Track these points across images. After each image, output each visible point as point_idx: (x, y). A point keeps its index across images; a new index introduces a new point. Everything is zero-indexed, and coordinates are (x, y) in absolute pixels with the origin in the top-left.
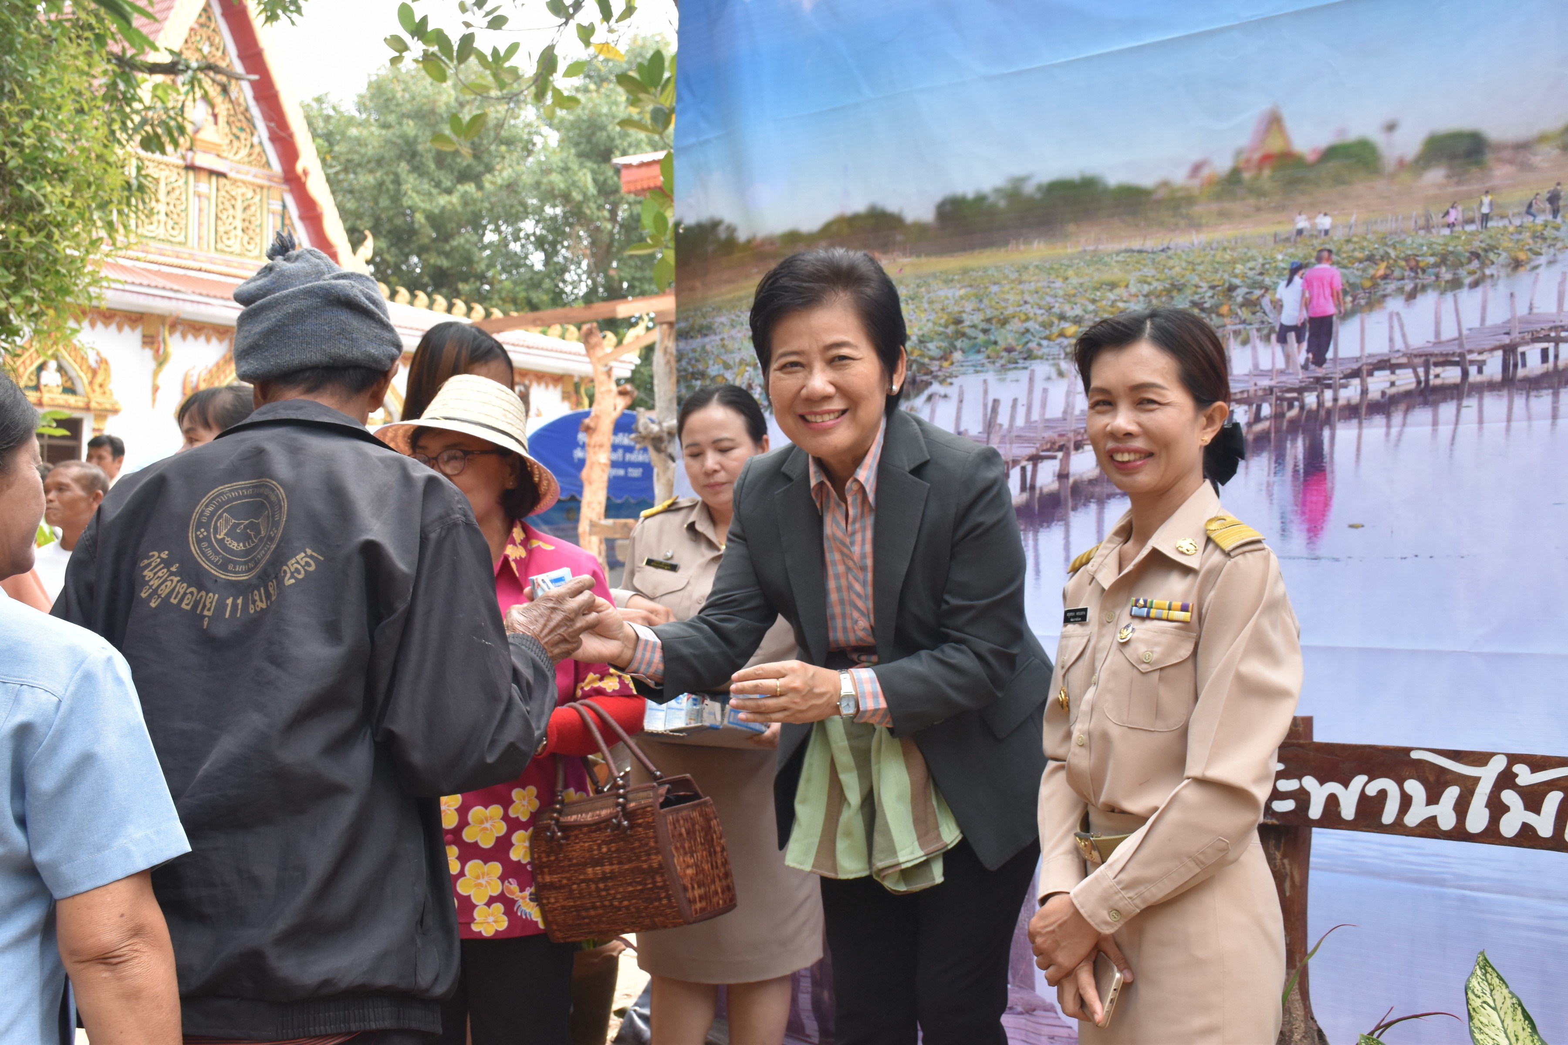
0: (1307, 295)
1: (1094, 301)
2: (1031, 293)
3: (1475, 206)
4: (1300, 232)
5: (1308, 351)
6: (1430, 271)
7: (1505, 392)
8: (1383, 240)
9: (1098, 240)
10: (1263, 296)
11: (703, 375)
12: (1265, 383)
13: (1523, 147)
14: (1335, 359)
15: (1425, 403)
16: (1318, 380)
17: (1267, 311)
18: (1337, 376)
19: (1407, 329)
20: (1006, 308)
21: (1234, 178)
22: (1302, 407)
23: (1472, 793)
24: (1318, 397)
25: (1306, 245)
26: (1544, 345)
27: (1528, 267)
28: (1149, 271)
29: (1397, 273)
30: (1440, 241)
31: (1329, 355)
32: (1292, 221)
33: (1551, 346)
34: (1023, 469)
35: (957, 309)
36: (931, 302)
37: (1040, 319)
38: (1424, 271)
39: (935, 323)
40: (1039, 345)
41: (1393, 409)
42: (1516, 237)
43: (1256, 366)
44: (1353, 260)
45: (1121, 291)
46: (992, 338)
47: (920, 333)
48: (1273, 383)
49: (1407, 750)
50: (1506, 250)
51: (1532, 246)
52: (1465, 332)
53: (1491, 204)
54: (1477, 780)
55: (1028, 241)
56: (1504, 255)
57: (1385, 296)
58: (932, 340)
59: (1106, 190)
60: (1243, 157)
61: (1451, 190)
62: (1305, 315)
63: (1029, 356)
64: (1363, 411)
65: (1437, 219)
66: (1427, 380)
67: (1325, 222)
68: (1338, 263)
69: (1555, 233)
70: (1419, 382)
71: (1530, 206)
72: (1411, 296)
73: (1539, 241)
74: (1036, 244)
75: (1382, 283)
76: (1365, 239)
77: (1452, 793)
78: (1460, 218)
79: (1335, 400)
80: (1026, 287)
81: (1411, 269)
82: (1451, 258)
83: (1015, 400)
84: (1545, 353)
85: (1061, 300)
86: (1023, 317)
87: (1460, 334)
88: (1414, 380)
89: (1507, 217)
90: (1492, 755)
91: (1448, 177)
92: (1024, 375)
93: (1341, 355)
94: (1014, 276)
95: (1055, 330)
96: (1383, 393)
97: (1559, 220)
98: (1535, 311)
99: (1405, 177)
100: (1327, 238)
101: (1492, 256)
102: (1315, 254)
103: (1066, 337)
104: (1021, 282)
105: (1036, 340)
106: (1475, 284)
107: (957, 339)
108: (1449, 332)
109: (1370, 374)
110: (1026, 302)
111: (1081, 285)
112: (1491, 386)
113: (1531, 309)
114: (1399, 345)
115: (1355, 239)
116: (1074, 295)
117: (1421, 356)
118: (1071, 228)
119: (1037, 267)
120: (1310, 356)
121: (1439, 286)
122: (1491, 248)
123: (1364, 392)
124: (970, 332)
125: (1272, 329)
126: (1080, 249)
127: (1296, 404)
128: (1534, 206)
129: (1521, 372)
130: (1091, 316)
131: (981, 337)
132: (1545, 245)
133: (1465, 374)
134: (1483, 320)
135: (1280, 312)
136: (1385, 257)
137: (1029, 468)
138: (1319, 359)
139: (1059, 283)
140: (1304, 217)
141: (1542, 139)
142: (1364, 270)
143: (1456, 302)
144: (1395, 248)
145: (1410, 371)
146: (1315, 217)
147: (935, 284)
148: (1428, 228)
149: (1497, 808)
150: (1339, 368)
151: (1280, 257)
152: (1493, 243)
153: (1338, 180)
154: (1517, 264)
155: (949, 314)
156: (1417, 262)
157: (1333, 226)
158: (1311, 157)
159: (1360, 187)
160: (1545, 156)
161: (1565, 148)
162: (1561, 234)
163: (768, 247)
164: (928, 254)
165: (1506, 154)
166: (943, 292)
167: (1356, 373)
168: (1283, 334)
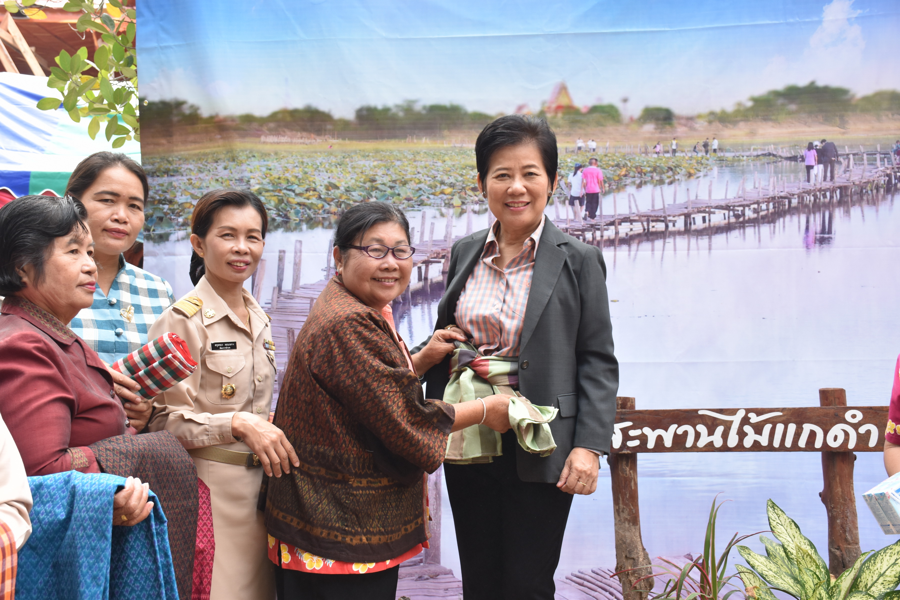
0: (585, 181)
1: (462, 175)
2: (422, 168)
3: (669, 145)
4: (580, 148)
5: (586, 211)
6: (648, 174)
7: (686, 236)
8: (624, 156)
9: (463, 142)
10: (560, 180)
12: (564, 225)
13: (690, 119)
14: (601, 216)
15: (648, 240)
16: (592, 226)
17: (563, 188)
18: (603, 224)
19: (638, 203)
20: (406, 175)
23: (730, 428)
24: (593, 234)
25: (583, 155)
26: (704, 215)
27: (695, 177)
29: (632, 174)
30: (653, 160)
31: (598, 213)
32: (575, 142)
33: (707, 215)
34: (420, 268)
35: (371, 173)
36: (353, 168)
37: (428, 183)
38: (645, 174)
39: (356, 181)
40: (428, 198)
41: (631, 242)
42: (689, 162)
44: (609, 165)
46: (397, 192)
47: (347, 186)
48: (568, 226)
49: (696, 411)
50: (684, 167)
51: (697, 167)
52: (666, 206)
53: (677, 145)
54: (731, 422)
55: (419, 137)
56: (684, 170)
57: (626, 185)
58: (355, 190)
59: (466, 114)
60: (547, 105)
62: (584, 192)
63: (422, 203)
64: (617, 243)
65: (650, 149)
66: (648, 229)
67: (593, 145)
68: (601, 166)
69: (706, 162)
70: (644, 230)
71: (695, 148)
72: (639, 186)
73: (700, 165)
74: (424, 139)
75: (624, 178)
76: (615, 155)
77: (720, 429)
78: (662, 150)
79: (602, 236)
80: (419, 164)
81: (639, 173)
82: (658, 169)
84: (704, 219)
85: (441, 173)
86: (417, 181)
87: (664, 207)
88: (642, 228)
89: (684, 152)
90: (738, 409)
91: (656, 129)
93: (604, 213)
94: (411, 157)
96: (627, 234)
97: (708, 156)
98: (699, 198)
99: (634, 126)
100: (594, 153)
101: (678, 170)
102: (588, 160)
103: (445, 194)
104: (415, 161)
105: (427, 195)
106: (671, 183)
107: (372, 191)
108: (659, 206)
109: (620, 224)
110: (419, 173)
111: (454, 165)
112: (679, 233)
113: (697, 197)
114: (634, 210)
115: (609, 155)
116: (450, 171)
117: (645, 216)
118: (446, 132)
119: (425, 153)
120: (587, 213)
121: (653, 183)
122: (678, 166)
123: (617, 233)
124: (380, 187)
125: (566, 198)
126: (452, 145)
127: (581, 237)
128: (697, 148)
129: (693, 227)
130: (461, 183)
131: (389, 191)
132: (702, 167)
133: (667, 226)
134: (675, 201)
135: (570, 189)
136: (625, 165)
137: (423, 268)
138: (592, 215)
139: (440, 163)
140: (581, 141)
141: (699, 116)
142: (615, 171)
143: (662, 191)
144: (630, 161)
145: (640, 223)
146: (587, 141)
147: (356, 157)
148: (646, 153)
149: (742, 435)
150: (603, 220)
151: (569, 160)
152: (679, 164)
153: (599, 124)
154: (690, 175)
155: (367, 175)
156: (642, 169)
157: (598, 147)
158: (584, 110)
159: (611, 128)
160: (701, 125)
161: (710, 122)
162: (709, 162)
163: (229, 123)
164: (351, 139)
165: (683, 121)
166: (362, 162)
167: (612, 223)
168: (572, 201)
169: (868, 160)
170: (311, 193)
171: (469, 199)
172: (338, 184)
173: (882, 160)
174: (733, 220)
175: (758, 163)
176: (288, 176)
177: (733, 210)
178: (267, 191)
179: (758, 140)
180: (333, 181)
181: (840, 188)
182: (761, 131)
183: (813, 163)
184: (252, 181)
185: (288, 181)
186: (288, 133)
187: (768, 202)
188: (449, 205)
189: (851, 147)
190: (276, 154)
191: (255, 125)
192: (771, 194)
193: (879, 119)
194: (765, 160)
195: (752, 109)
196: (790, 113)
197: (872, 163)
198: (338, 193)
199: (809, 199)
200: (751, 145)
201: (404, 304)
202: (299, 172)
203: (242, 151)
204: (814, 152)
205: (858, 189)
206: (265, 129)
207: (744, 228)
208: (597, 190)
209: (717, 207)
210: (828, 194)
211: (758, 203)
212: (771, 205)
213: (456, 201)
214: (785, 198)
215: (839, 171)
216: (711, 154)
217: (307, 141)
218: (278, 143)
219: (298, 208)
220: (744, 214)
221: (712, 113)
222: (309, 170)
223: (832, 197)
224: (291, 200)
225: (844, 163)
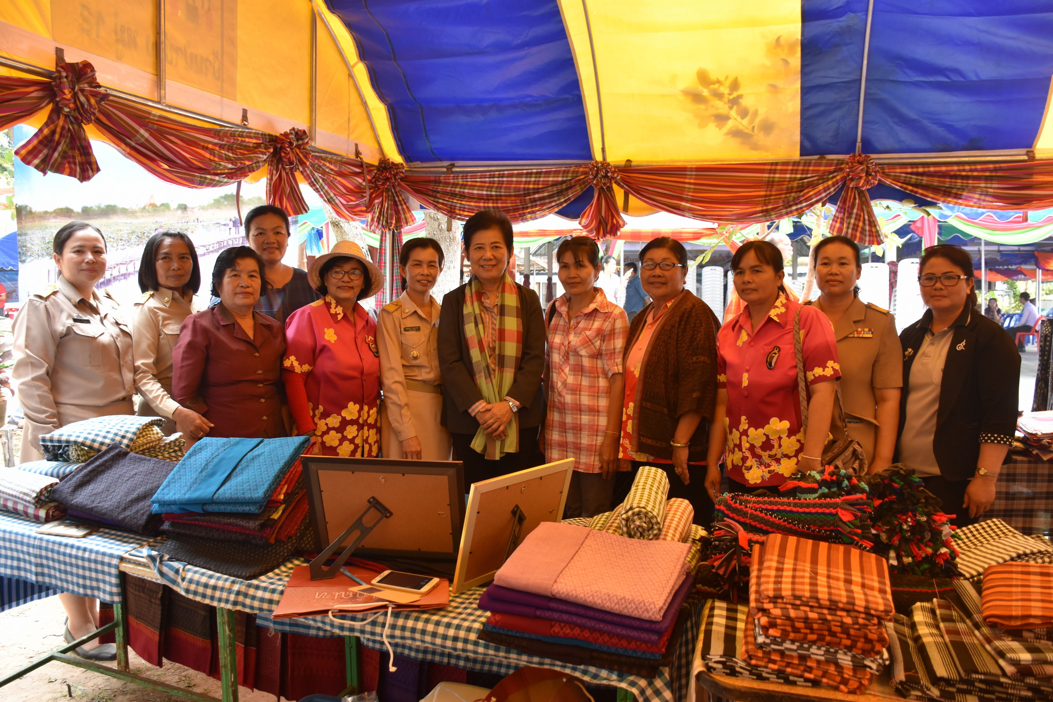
3: (186, 219)
4: (157, 221)
8: (171, 225)
11: (26, 246)
13: (193, 208)
21: (144, 208)
25: (158, 224)
28: (128, 228)
30: (181, 226)
32: (155, 219)
42: (192, 227)
45: (122, 232)
55: (102, 218)
59: (118, 208)
60: (146, 203)
73: (196, 228)
76: (168, 224)
78: (184, 221)
91: (182, 213)
97: (198, 224)
99: (175, 212)
100: (161, 223)
102: (159, 226)
111: (113, 230)
118: (111, 216)
119: (104, 225)
126: (113, 221)
128: (195, 221)
130: (116, 237)
139: (109, 229)
141: (196, 207)
146: (159, 218)
148: (179, 223)
151: (153, 227)
153: (163, 211)
154: (193, 232)
157: (163, 221)
159: (167, 213)
160: (196, 210)
161: (199, 210)
162: (199, 227)
163: (39, 214)
165: (190, 209)
171: (119, 244)
174: (206, 251)
175: (214, 227)
179: (215, 217)
182: (215, 213)
183: (231, 227)
186: (60, 218)
187: (217, 244)
191: (48, 215)
192: (218, 240)
195: (213, 204)
196: (225, 205)
200: (212, 219)
203: (44, 226)
204: (232, 222)
206: (51, 216)
207: (209, 254)
210: (238, 240)
211: (214, 244)
213: (115, 245)
214: (222, 242)
215: (241, 230)
218: (56, 222)
220: (209, 249)
221: (200, 206)
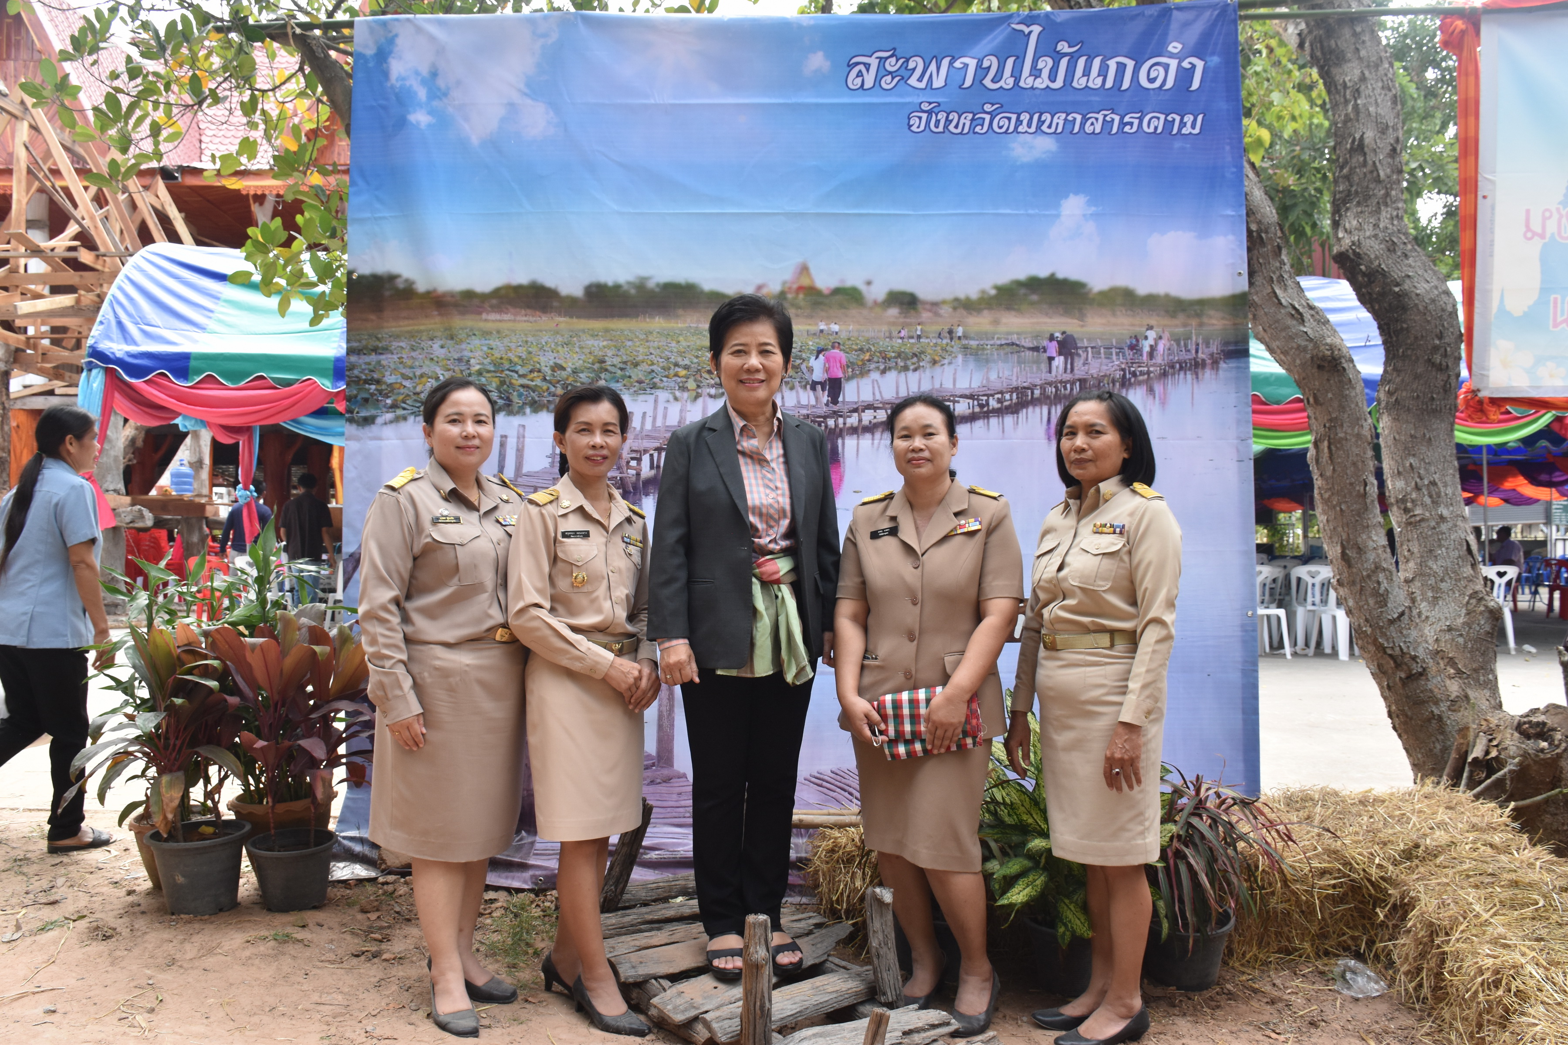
0: (827, 366)
2: (655, 348)
4: (822, 331)
5: (828, 396)
6: (892, 360)
8: (868, 341)
9: (698, 321)
10: (802, 364)
11: (378, 382)
12: (804, 412)
13: (935, 304)
14: (844, 402)
16: (835, 412)
18: (845, 411)
20: (637, 356)
22: (826, 427)
24: (835, 422)
27: (940, 364)
29: (875, 359)
31: (840, 399)
32: (817, 324)
34: (651, 455)
35: (600, 353)
36: (581, 348)
37: (661, 365)
38: (889, 360)
39: (584, 361)
40: (661, 380)
41: (874, 431)
42: (934, 348)
43: (799, 402)
44: (852, 350)
46: (628, 373)
47: (574, 367)
48: (809, 412)
50: (929, 354)
51: (941, 354)
53: (921, 330)
55: (652, 316)
56: (929, 357)
57: (869, 371)
58: (582, 372)
59: (702, 292)
60: (787, 285)
61: (901, 320)
62: (826, 376)
63: (654, 387)
64: (860, 431)
65: (895, 334)
67: (835, 328)
69: (951, 349)
71: (940, 334)
72: (883, 372)
73: (945, 352)
74: (657, 318)
75: (868, 363)
76: (858, 339)
78: (906, 335)
79: (845, 424)
80: (651, 344)
81: (883, 358)
82: (903, 355)
83: (644, 413)
85: (675, 355)
86: (649, 363)
91: (900, 313)
92: (651, 398)
93: (847, 399)
94: (643, 337)
95: (672, 372)
96: (870, 422)
97: (953, 343)
99: (878, 310)
100: (837, 336)
101: (922, 356)
102: (830, 344)
103: (679, 377)
104: (647, 341)
105: (660, 377)
106: (915, 370)
107: (601, 372)
109: (863, 411)
110: (651, 354)
111: (689, 346)
114: (878, 397)
115: (852, 339)
116: (684, 353)
118: (680, 312)
119: (658, 333)
120: (830, 399)
121: (897, 369)
122: (922, 352)
123: (860, 420)
124: (610, 369)
125: (807, 383)
126: (687, 325)
128: (942, 335)
130: (695, 365)
131: (619, 372)
132: (947, 355)
135: (812, 374)
136: (869, 350)
137: (656, 455)
138: (835, 401)
139: (674, 344)
140: (823, 323)
141: (944, 302)
142: (858, 356)
144: (874, 346)
146: (830, 324)
147: (584, 337)
148: (891, 338)
153: (842, 306)
154: (934, 362)
155: (595, 356)
156: (886, 355)
157: (840, 330)
158: (826, 292)
159: (854, 311)
160: (945, 310)
161: (955, 309)
162: (954, 350)
163: (449, 299)
164: (578, 317)
165: (928, 307)
166: (591, 342)
167: (855, 410)
168: (814, 385)
169: (1105, 354)
170: (536, 374)
171: (705, 382)
172: (564, 365)
173: (1117, 354)
174: (977, 409)
175: (1002, 352)
176: (511, 355)
177: (978, 400)
178: (489, 372)
179: (1002, 329)
180: (559, 362)
181: (1080, 380)
182: (1004, 320)
183: (1054, 354)
184: (472, 361)
185: (511, 361)
186: (512, 310)
187: (1012, 392)
188: (683, 388)
189: (1089, 340)
190: (498, 332)
191: (476, 301)
192: (1015, 384)
193: (1114, 314)
194: (1008, 349)
195: (996, 297)
196: (1032, 303)
197: (1108, 356)
198: (564, 374)
199: (1051, 390)
200: (995, 333)
201: (635, 494)
202: (522, 352)
203: (462, 329)
204: (1055, 343)
205: (1096, 383)
206: (486, 305)
207: (988, 418)
208: (840, 374)
209: (961, 396)
210: (1068, 386)
211: (1002, 393)
212: (1014, 395)
213: (691, 384)
214: (1028, 388)
215: (1078, 363)
216: (955, 340)
217: (531, 319)
218: (500, 321)
219: (522, 390)
220: (988, 404)
221: (956, 300)
222: (533, 349)
223: (1072, 389)
224: (514, 381)
225: (1084, 355)
